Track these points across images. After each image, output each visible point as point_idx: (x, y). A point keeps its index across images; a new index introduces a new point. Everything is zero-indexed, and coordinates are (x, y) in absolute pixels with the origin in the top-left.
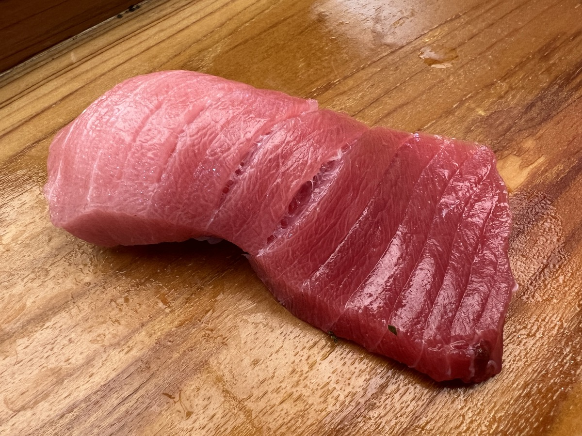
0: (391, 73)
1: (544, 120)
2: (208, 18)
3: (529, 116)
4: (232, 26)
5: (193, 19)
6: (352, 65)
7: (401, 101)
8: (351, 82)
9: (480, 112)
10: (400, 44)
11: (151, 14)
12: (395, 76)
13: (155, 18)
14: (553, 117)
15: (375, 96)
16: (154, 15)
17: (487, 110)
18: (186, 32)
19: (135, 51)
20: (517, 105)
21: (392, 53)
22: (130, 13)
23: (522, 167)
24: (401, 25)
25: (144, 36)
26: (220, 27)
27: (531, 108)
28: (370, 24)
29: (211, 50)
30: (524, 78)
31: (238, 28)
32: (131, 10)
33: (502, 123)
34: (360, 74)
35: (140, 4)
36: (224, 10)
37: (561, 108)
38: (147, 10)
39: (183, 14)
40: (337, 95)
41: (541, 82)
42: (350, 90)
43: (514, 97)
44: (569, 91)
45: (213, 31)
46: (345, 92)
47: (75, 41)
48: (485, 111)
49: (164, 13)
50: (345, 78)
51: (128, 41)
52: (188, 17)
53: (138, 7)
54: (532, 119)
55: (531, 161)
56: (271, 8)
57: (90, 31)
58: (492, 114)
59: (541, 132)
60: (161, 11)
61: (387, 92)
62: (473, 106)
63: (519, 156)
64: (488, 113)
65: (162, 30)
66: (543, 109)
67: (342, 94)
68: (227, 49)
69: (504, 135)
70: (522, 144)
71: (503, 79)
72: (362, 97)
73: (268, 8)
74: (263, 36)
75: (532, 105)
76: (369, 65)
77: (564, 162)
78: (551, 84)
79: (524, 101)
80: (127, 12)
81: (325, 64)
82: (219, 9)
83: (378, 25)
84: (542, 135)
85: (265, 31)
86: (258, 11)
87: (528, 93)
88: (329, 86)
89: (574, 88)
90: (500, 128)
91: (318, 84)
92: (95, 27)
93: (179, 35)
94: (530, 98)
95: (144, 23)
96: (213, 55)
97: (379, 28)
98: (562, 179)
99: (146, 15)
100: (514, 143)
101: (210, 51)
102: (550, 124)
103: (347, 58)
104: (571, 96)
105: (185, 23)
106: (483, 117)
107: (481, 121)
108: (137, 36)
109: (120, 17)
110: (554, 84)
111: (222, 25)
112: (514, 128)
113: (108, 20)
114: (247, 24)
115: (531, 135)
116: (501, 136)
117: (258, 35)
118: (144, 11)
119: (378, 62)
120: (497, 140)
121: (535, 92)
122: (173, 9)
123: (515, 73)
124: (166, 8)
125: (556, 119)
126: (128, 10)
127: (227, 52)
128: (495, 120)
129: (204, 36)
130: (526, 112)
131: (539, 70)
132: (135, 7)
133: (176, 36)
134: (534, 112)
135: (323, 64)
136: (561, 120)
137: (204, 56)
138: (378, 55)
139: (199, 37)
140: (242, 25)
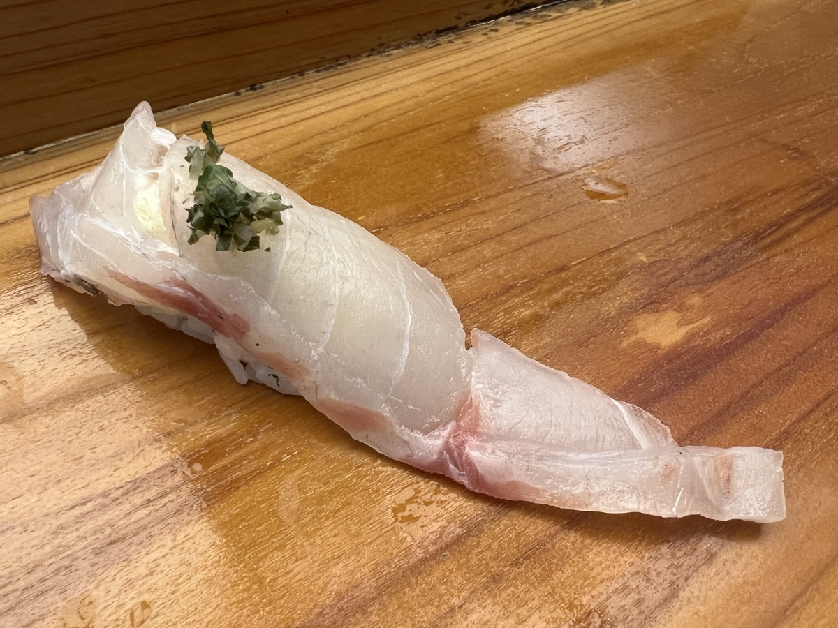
0: (544, 199)
1: (718, 278)
2: (341, 110)
3: (701, 270)
4: (365, 123)
5: (323, 109)
6: (498, 184)
7: (550, 232)
8: (493, 203)
9: (642, 258)
10: (560, 170)
11: (274, 97)
12: (547, 203)
13: (277, 102)
14: (729, 276)
15: (518, 221)
16: (277, 99)
17: (652, 256)
18: (311, 122)
19: (247, 132)
20: (688, 256)
21: (550, 178)
22: (250, 92)
23: (680, 324)
24: (567, 150)
25: (260, 119)
26: (352, 121)
27: (704, 263)
28: (530, 144)
29: (336, 144)
30: (703, 229)
31: (373, 126)
32: (253, 88)
33: (665, 274)
34: (506, 196)
35: (264, 84)
36: (361, 104)
37: (742, 268)
38: (272, 91)
39: (311, 102)
40: (474, 214)
41: (722, 235)
42: (490, 211)
43: (686, 247)
44: (755, 250)
45: (344, 125)
46: (484, 212)
47: (181, 112)
48: (648, 257)
49: (289, 97)
50: (487, 198)
51: (242, 121)
52: (316, 106)
53: (261, 87)
54: (704, 274)
55: (693, 319)
56: (416, 110)
57: (199, 104)
58: (656, 261)
59: (711, 290)
60: (286, 95)
61: (535, 220)
62: (635, 249)
63: (678, 312)
64: (652, 260)
65: (284, 116)
66: (719, 266)
67: (480, 213)
68: (355, 146)
69: (666, 286)
70: (686, 300)
71: (678, 225)
72: (503, 221)
73: (414, 109)
74: (400, 139)
75: (707, 259)
76: (520, 188)
77: (733, 327)
78: (735, 240)
79: (698, 253)
80: (247, 91)
81: (468, 179)
82: (354, 103)
83: (538, 146)
84: (712, 293)
85: (404, 134)
86: (401, 112)
87: (706, 245)
88: (467, 203)
89: (761, 249)
90: (663, 278)
91: (454, 198)
92: (206, 100)
93: (303, 123)
94: (706, 251)
95: (264, 105)
96: (336, 151)
97: (539, 150)
98: (727, 344)
99: (269, 96)
100: (677, 296)
101: (335, 146)
102: (724, 283)
103: (495, 177)
104: (756, 256)
105: (313, 112)
106: (644, 263)
107: (641, 268)
108: (253, 117)
109: (238, 94)
110: (738, 240)
111: (354, 120)
112: (679, 281)
113: (224, 96)
114: (385, 124)
115: (700, 291)
116: (662, 287)
117: (395, 137)
118: (266, 92)
119: (531, 186)
120: (656, 290)
121: (714, 246)
122: (303, 95)
123: (694, 220)
124: (294, 93)
125: (734, 278)
126: (249, 88)
127: (355, 149)
128: (659, 269)
129: (332, 129)
130: (697, 266)
131: (724, 223)
132: (258, 86)
133: (298, 124)
134: (708, 267)
135: (465, 179)
136: (739, 280)
137: (326, 150)
138: (532, 179)
139: (325, 129)
140: (379, 123)
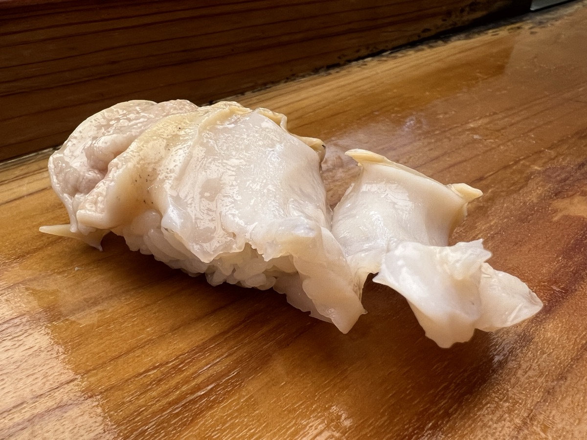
3: (583, 171)
7: (459, 160)
9: (536, 168)
15: (434, 156)
17: (542, 167)
20: (569, 164)
27: (583, 166)
30: (568, 149)
31: (303, 115)
33: (558, 175)
43: (564, 159)
48: (540, 167)
56: (331, 106)
58: (547, 169)
61: (445, 154)
62: (528, 164)
64: (544, 169)
69: (564, 182)
71: (550, 148)
75: (583, 164)
79: (574, 162)
87: (577, 157)
90: (559, 178)
94: (580, 160)
100: (576, 187)
106: (540, 171)
107: (539, 173)
112: (572, 178)
114: (310, 114)
116: (562, 182)
120: (558, 185)
121: (584, 157)
123: (559, 145)
128: (552, 173)
130: (579, 169)
